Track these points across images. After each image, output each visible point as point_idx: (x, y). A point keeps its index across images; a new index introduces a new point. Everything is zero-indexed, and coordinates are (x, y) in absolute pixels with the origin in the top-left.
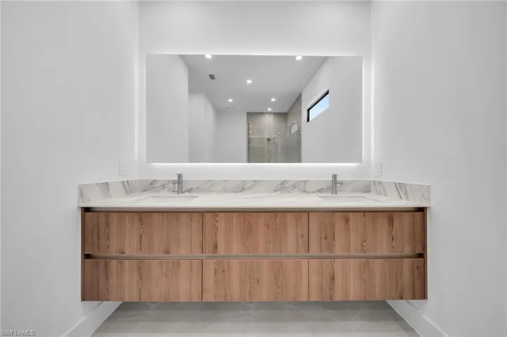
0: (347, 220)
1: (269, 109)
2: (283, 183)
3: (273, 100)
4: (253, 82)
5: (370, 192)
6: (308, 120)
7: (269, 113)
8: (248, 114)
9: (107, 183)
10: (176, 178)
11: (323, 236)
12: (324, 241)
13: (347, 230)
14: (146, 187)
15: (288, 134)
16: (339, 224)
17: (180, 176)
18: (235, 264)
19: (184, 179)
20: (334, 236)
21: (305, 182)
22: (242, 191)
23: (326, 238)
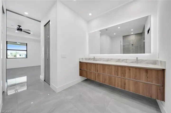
0: (130, 70)
1: (132, 33)
2: (119, 60)
3: (132, 30)
4: (120, 28)
5: (156, 64)
8: (123, 36)
9: (82, 58)
11: (122, 73)
12: (122, 74)
13: (130, 72)
16: (127, 71)
18: (101, 75)
19: (95, 58)
20: (125, 73)
22: (108, 61)
23: (123, 73)
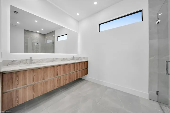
0: (80, 64)
1: (38, 32)
2: (64, 58)
3: (42, 29)
4: (38, 22)
6: (57, 41)
7: (37, 33)
10: (29, 59)
12: (77, 68)
14: (9, 63)
15: (45, 43)
17: (31, 58)
18: (62, 77)
19: (32, 59)
21: (68, 58)
22: (53, 61)
